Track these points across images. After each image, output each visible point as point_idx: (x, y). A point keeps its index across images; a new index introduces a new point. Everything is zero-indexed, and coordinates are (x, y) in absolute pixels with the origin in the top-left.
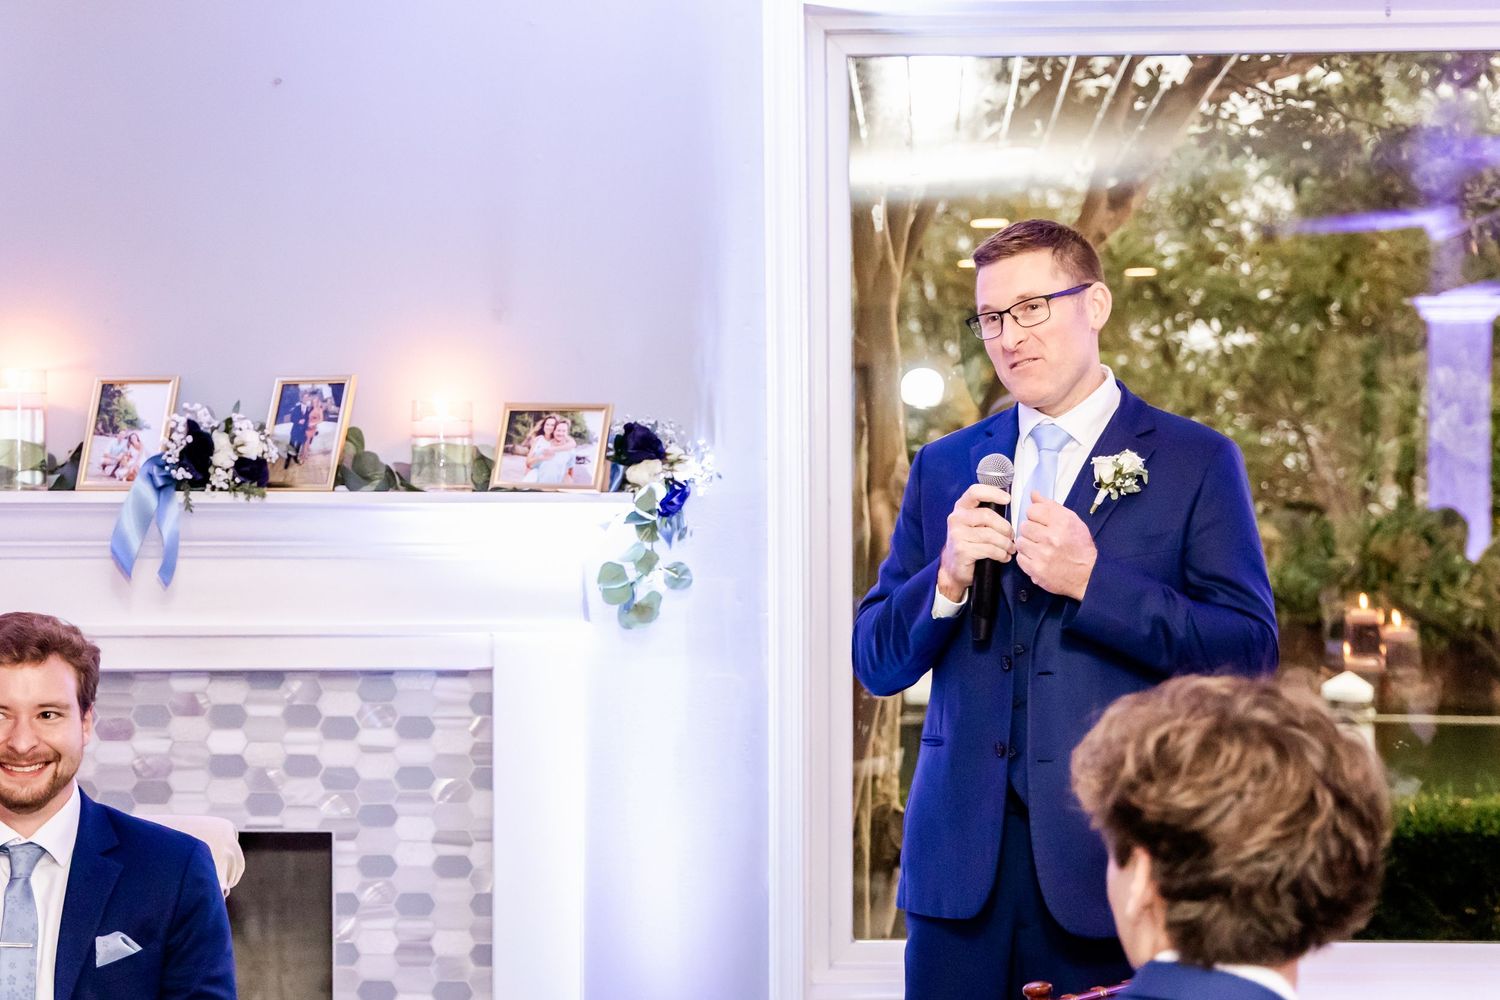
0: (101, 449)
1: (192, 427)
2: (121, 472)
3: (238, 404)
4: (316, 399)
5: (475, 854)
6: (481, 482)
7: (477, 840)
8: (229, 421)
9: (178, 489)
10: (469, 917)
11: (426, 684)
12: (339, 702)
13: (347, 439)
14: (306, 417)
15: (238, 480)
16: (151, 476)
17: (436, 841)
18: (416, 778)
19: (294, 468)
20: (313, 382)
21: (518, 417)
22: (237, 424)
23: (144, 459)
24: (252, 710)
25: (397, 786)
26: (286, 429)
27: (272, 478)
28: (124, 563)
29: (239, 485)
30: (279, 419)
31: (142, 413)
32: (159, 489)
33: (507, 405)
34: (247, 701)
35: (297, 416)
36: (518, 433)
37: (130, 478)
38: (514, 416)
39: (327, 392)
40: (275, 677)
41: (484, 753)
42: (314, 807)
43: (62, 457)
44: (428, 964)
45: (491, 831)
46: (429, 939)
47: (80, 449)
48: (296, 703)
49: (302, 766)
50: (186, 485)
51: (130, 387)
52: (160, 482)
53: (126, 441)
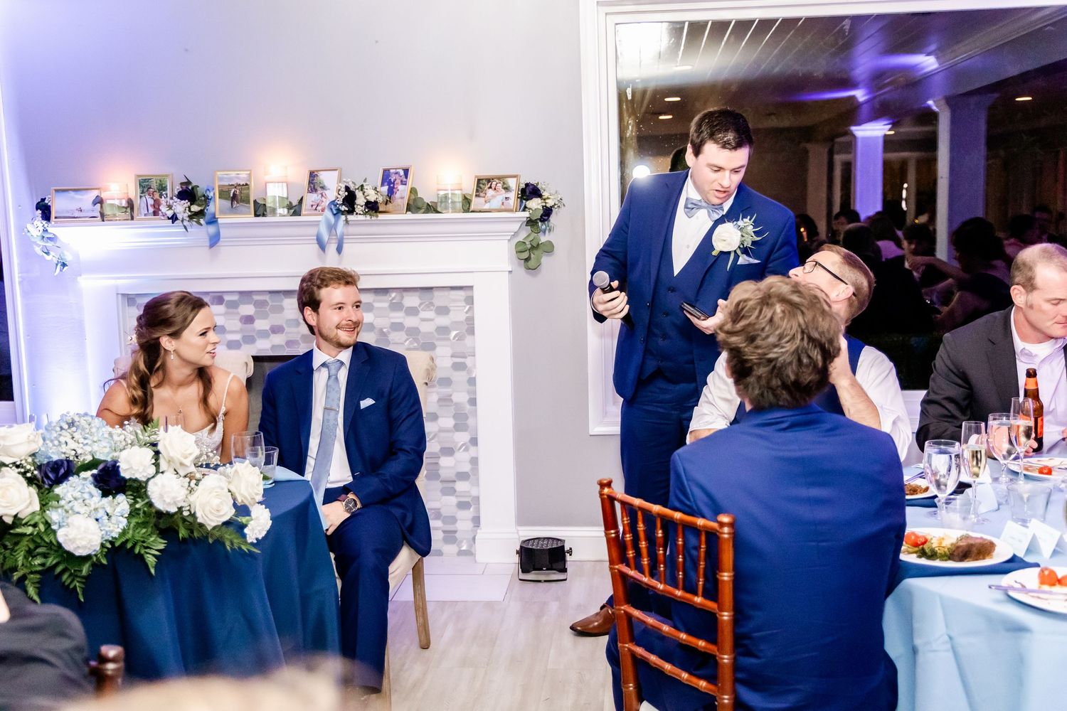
0: (311, 199)
1: (347, 189)
2: (319, 208)
3: (366, 179)
4: (397, 175)
5: (468, 361)
6: (466, 209)
7: (469, 356)
8: (362, 186)
9: (343, 214)
10: (467, 387)
11: (446, 293)
12: (411, 301)
13: (411, 192)
14: (394, 183)
15: (367, 210)
16: (331, 209)
17: (452, 356)
18: (444, 331)
19: (390, 206)
20: (396, 169)
21: (481, 182)
22: (365, 187)
23: (328, 202)
24: (377, 305)
25: (435, 334)
26: (385, 189)
27: (381, 209)
28: (322, 246)
29: (367, 212)
30: (382, 185)
31: (326, 183)
32: (335, 215)
33: (476, 176)
34: (374, 301)
35: (390, 183)
36: (481, 188)
37: (323, 210)
38: (479, 180)
39: (402, 173)
40: (385, 291)
41: (470, 321)
42: (402, 344)
43: (295, 203)
44: (451, 406)
45: (474, 352)
46: (451, 395)
47: (302, 199)
48: (394, 301)
49: (397, 327)
50: (346, 213)
51: (321, 173)
52: (335, 212)
53: (320, 196)
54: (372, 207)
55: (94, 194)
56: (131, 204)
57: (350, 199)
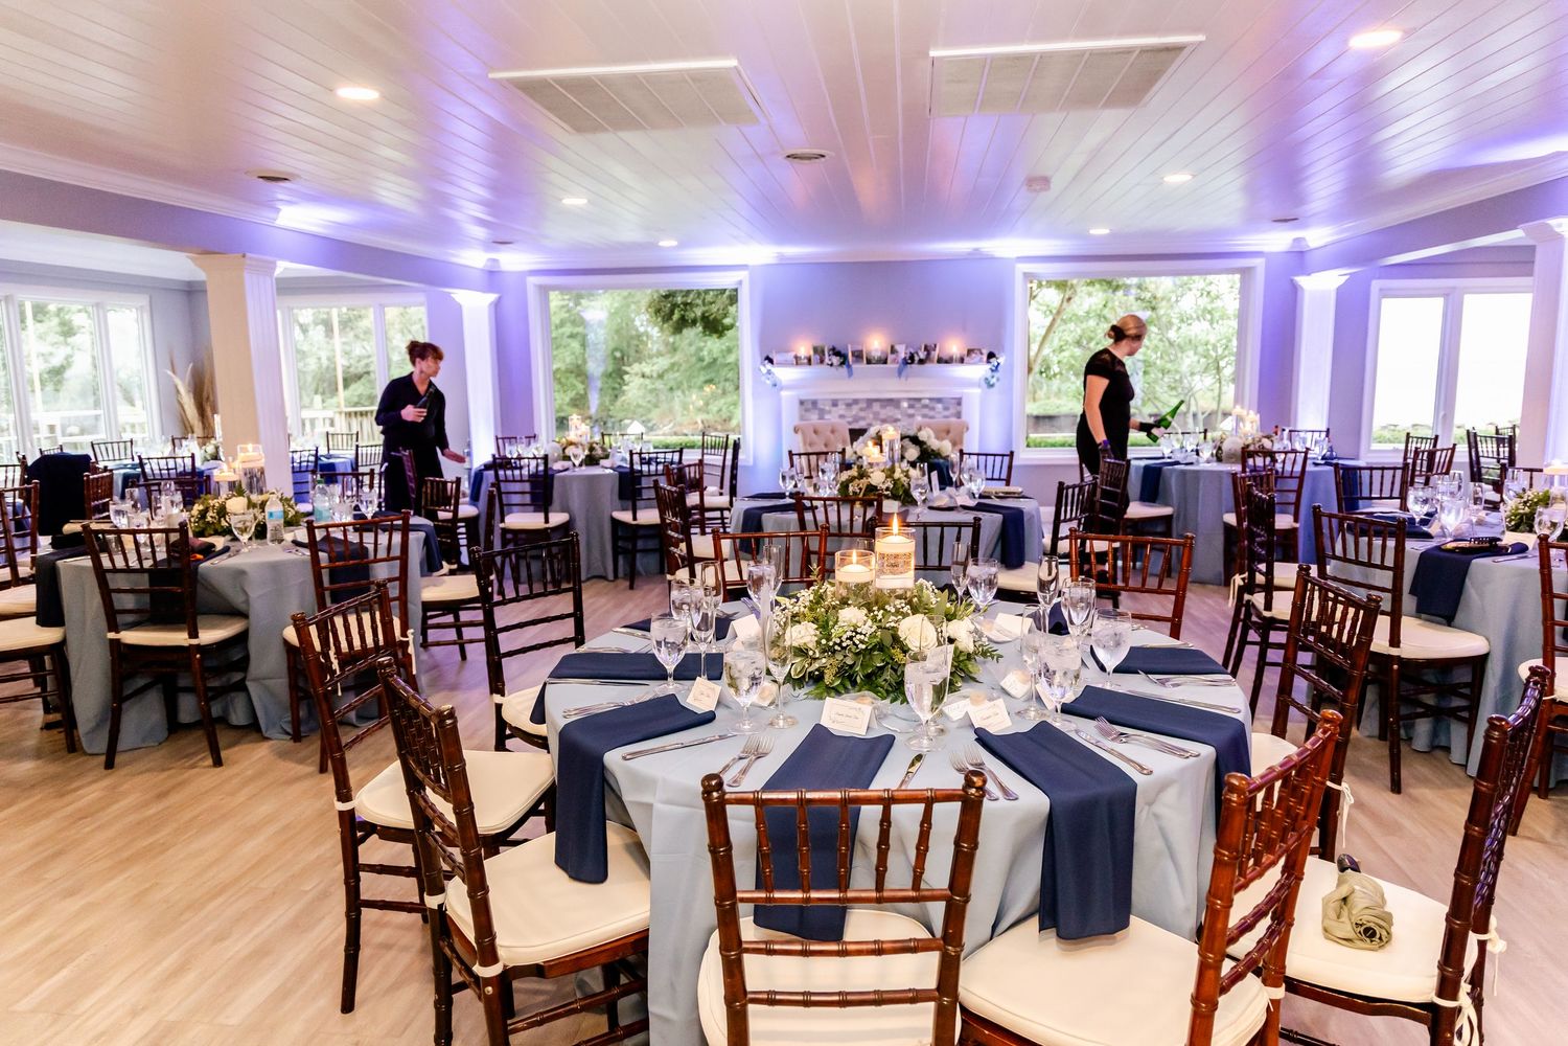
0: (892, 357)
1: (909, 353)
2: (897, 361)
4: (931, 347)
6: (962, 362)
9: (908, 366)
13: (937, 355)
14: (931, 350)
19: (929, 361)
20: (931, 345)
21: (968, 350)
22: (918, 352)
23: (901, 359)
26: (927, 353)
27: (924, 362)
29: (919, 364)
31: (899, 351)
32: (904, 364)
33: (964, 348)
35: (928, 351)
36: (970, 353)
37: (899, 362)
39: (935, 346)
41: (960, 413)
47: (887, 357)
50: (909, 363)
51: (897, 346)
53: (897, 356)
54: (921, 362)
55: (793, 354)
56: (809, 360)
57: (912, 357)
